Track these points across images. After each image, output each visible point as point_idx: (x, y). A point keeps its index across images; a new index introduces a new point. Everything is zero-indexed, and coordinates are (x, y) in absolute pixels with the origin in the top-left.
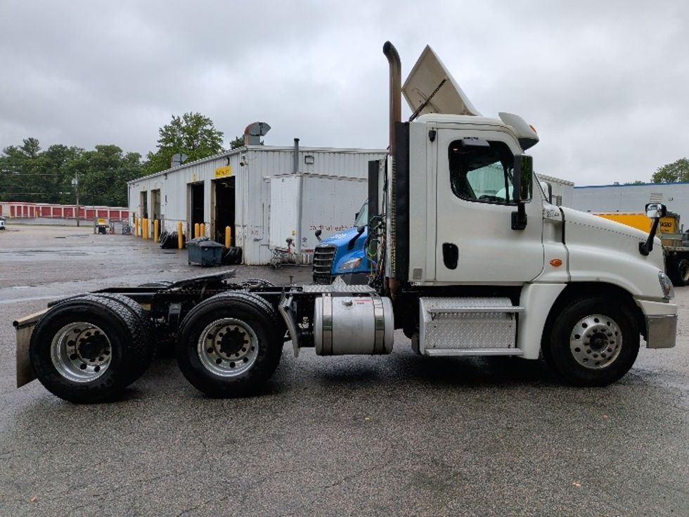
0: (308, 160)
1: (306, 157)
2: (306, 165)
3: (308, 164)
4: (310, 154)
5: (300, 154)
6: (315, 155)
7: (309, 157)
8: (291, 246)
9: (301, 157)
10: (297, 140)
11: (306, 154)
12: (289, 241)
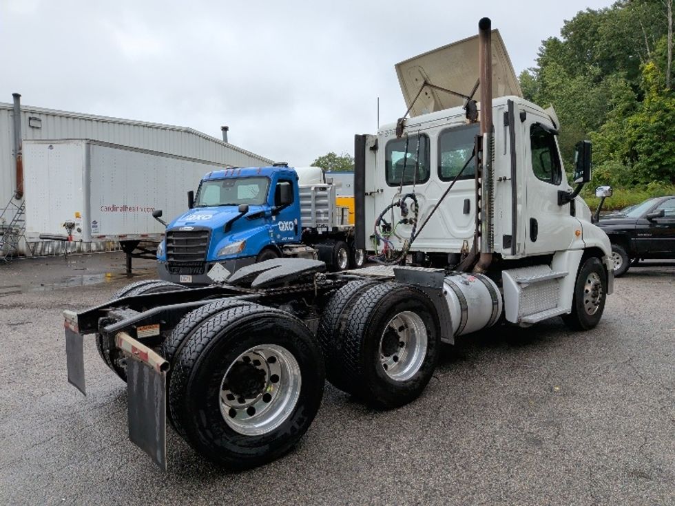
0: (33, 123)
1: (30, 119)
2: (31, 129)
3: (33, 127)
4: (37, 116)
5: (22, 114)
6: (43, 118)
7: (36, 119)
8: (74, 232)
9: (24, 119)
10: (17, 96)
11: (31, 115)
12: (70, 226)
